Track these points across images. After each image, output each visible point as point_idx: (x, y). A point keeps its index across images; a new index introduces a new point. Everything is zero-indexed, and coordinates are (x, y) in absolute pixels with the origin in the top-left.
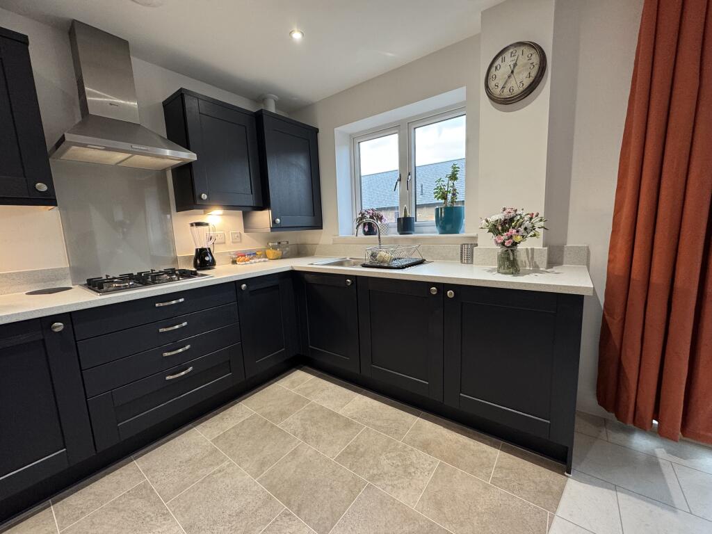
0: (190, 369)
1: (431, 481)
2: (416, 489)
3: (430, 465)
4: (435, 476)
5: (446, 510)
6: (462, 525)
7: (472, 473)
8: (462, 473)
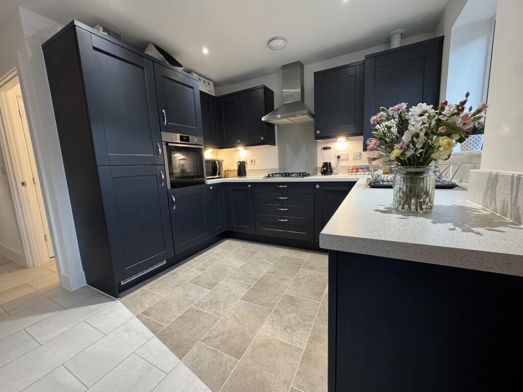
0: (286, 220)
1: (282, 342)
2: (274, 333)
3: (297, 341)
4: (286, 344)
5: (261, 349)
6: (251, 358)
7: (299, 373)
8: (297, 364)
